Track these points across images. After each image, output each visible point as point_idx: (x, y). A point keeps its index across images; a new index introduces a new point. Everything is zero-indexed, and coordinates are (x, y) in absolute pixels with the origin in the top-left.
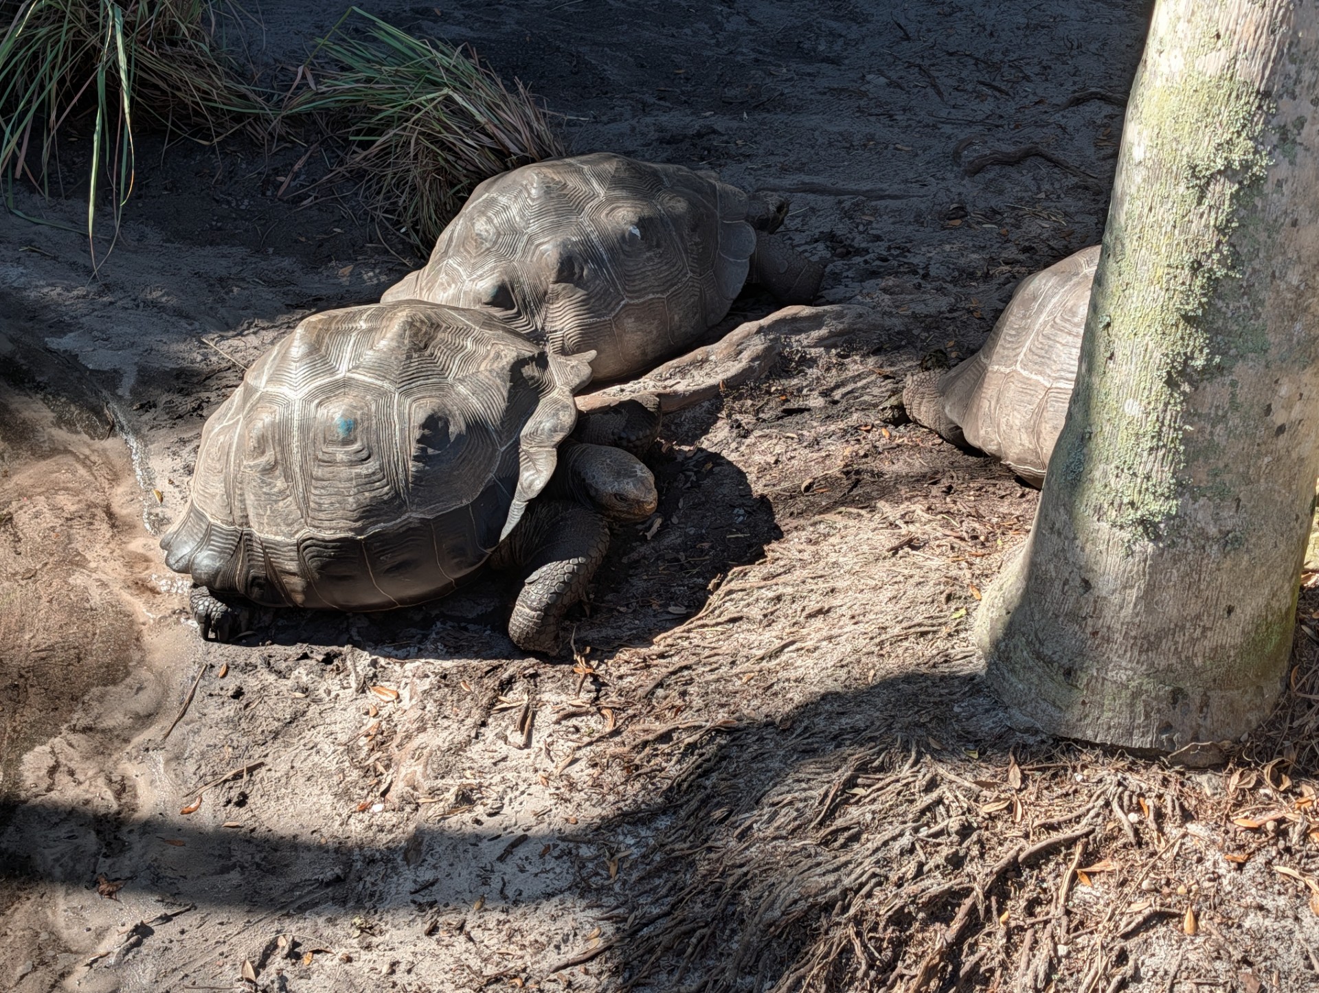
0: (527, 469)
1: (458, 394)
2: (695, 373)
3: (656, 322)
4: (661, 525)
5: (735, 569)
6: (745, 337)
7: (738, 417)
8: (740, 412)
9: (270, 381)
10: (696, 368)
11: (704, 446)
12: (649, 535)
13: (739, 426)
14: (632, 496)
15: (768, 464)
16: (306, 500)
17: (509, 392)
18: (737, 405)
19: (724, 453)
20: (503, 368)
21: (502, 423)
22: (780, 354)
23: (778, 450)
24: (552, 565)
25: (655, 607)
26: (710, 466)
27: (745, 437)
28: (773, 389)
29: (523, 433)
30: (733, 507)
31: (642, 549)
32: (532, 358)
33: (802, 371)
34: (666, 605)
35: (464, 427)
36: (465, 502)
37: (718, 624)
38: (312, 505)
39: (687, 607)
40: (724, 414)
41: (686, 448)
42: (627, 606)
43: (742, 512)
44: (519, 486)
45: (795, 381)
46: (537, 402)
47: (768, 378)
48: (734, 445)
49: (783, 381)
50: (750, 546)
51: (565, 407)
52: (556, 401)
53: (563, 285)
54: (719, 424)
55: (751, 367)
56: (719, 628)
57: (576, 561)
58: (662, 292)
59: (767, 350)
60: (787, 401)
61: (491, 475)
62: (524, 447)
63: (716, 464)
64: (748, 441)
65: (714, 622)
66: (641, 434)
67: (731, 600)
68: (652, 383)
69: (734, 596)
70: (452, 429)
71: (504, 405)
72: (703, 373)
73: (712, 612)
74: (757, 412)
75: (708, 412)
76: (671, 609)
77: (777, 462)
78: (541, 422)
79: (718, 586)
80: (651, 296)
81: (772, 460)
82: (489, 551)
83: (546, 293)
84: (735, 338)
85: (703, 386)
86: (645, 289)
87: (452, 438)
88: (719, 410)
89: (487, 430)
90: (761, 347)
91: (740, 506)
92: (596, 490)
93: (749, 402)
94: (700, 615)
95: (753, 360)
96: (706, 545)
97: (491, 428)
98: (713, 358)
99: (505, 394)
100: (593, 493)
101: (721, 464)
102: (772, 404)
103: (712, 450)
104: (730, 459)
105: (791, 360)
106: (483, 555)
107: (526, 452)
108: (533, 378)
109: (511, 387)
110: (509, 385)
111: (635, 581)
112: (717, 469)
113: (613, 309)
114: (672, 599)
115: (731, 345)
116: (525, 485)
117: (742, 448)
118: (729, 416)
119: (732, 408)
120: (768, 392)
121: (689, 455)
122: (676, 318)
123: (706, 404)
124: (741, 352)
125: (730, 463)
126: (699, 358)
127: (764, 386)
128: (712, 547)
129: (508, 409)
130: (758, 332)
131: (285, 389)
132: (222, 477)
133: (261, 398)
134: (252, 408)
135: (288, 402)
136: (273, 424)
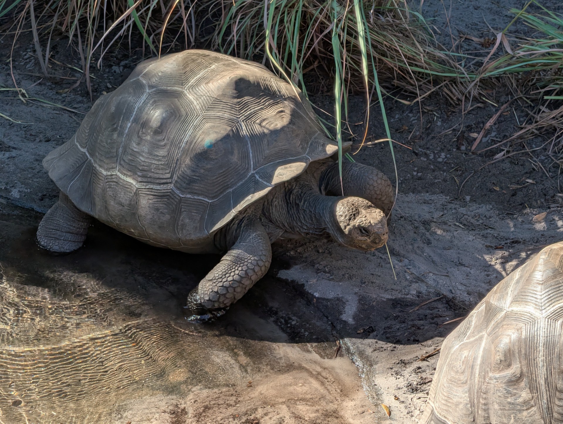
131: (530, 309)
132: (466, 387)
133: (506, 317)
134: (497, 326)
135: (533, 321)
136: (519, 340)
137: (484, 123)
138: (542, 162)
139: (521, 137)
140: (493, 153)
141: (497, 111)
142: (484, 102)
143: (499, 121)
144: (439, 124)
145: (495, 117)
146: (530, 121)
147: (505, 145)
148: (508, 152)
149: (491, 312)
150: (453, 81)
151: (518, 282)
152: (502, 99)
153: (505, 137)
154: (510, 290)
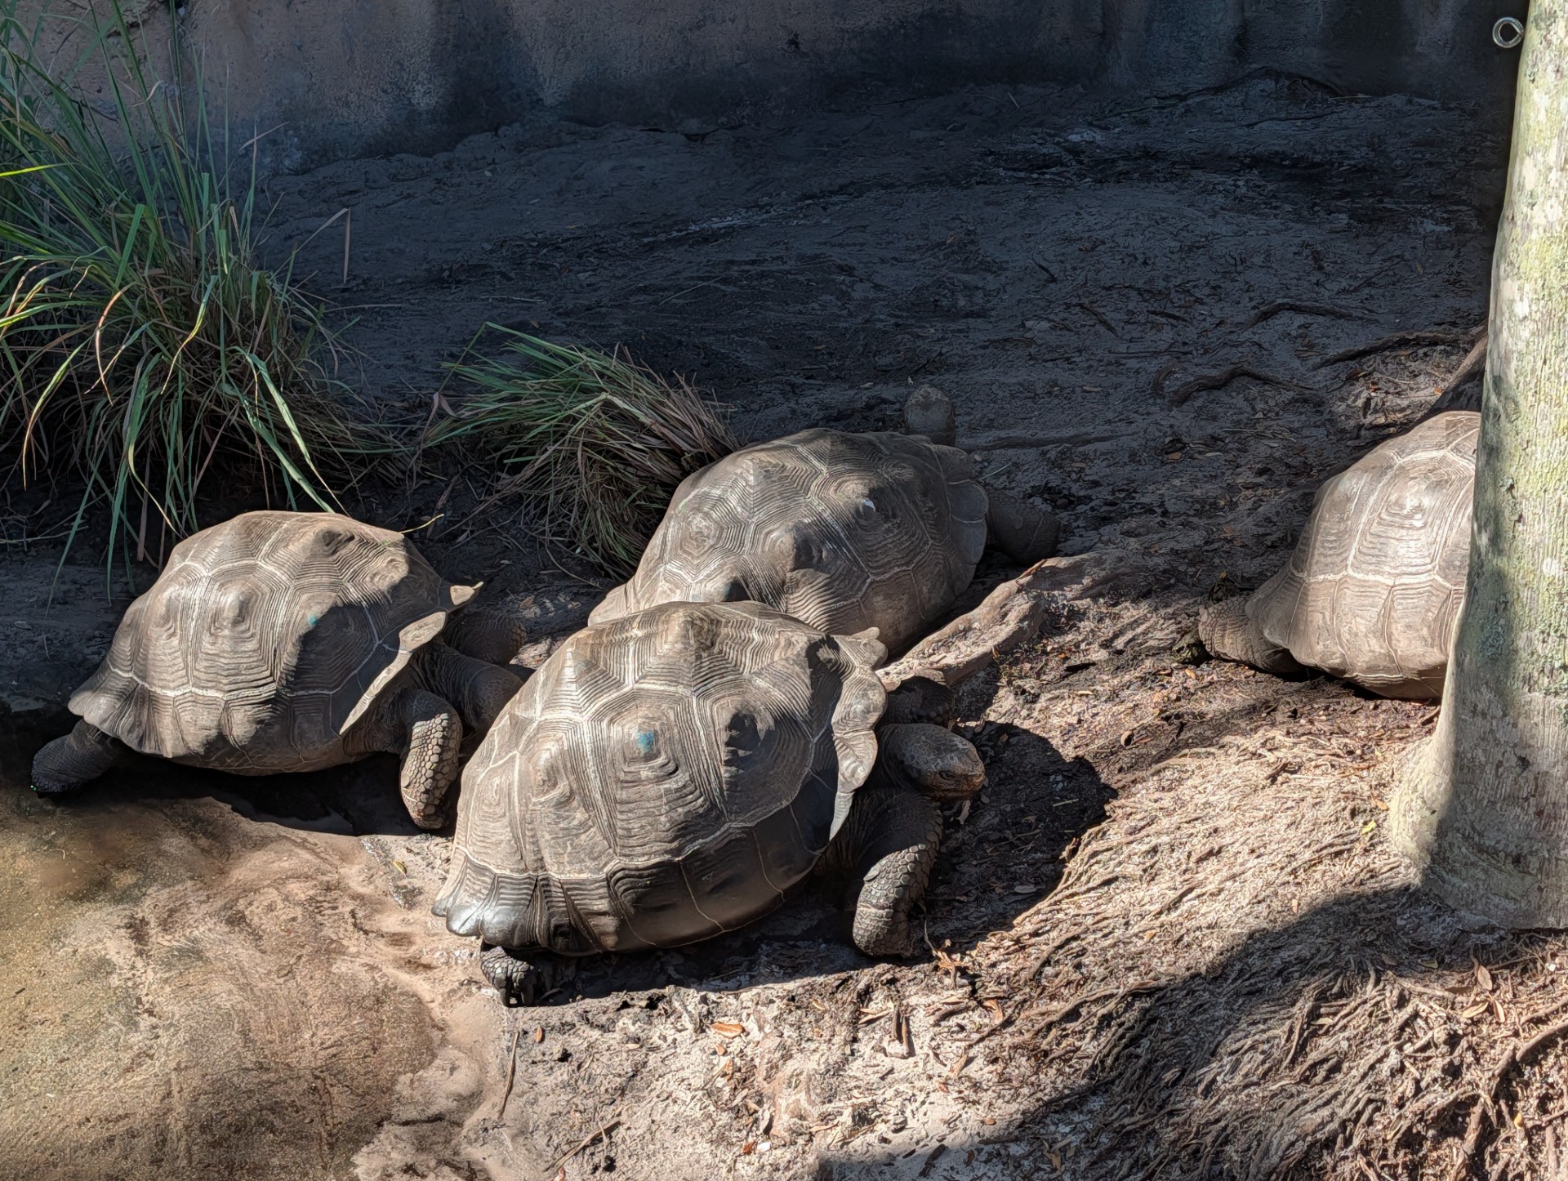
0: (845, 757)
1: (758, 688)
2: (960, 644)
3: (905, 597)
4: (971, 807)
5: (1089, 831)
6: (1007, 598)
7: (1019, 682)
8: (1021, 678)
9: (548, 706)
10: (957, 638)
11: (992, 718)
12: (962, 819)
13: (1024, 692)
14: (959, 772)
15: (1071, 725)
16: (612, 827)
17: (811, 678)
18: (1015, 671)
19: (1017, 722)
20: (799, 655)
21: (811, 712)
22: (1047, 611)
23: (1076, 708)
24: (891, 857)
25: (998, 890)
26: (1005, 738)
27: (1034, 702)
28: (1049, 649)
29: (833, 720)
30: (1048, 775)
31: (959, 835)
32: (822, 641)
33: (1074, 625)
34: (1011, 887)
35: (772, 723)
36: (785, 803)
37: (1089, 890)
38: (620, 832)
39: (1036, 884)
40: (1004, 681)
41: (972, 724)
42: (966, 894)
43: (1059, 778)
44: (840, 777)
45: (1069, 637)
46: (840, 684)
47: (1041, 637)
48: (1024, 713)
49: (1057, 639)
50: (1084, 811)
51: (872, 686)
52: (860, 681)
53: (802, 571)
54: (1001, 693)
55: (1021, 629)
56: (1092, 894)
57: (916, 848)
58: (907, 564)
59: (1032, 608)
60: (1066, 659)
61: (807, 770)
62: (837, 734)
63: (1011, 735)
64: (1038, 706)
65: (1084, 888)
66: (940, 708)
67: (1097, 862)
68: (916, 662)
69: (1099, 857)
70: (759, 726)
71: (808, 693)
72: (968, 642)
73: (1079, 879)
74: (1038, 675)
75: (986, 682)
76: (1018, 889)
77: (1080, 721)
78: (851, 705)
79: (1074, 852)
80: (897, 570)
81: (1074, 720)
82: (818, 853)
83: (784, 583)
84: (997, 601)
85: (975, 655)
86: (889, 562)
87: (762, 736)
88: (998, 678)
89: (796, 722)
90: (1026, 606)
91: (1055, 773)
92: (919, 771)
93: (1028, 666)
94: (1060, 887)
95: (1022, 621)
96: (1031, 819)
97: (799, 719)
98: (976, 625)
99: (808, 681)
100: (915, 774)
101: (1017, 734)
102: (1053, 664)
103: (1002, 721)
104: (1025, 727)
105: (1061, 616)
106: (811, 860)
107: (841, 739)
108: (830, 661)
109: (812, 673)
110: (808, 671)
111: (964, 868)
112: (1014, 740)
113: (860, 589)
114: (1014, 879)
115: (993, 608)
116: (847, 775)
117: (1035, 714)
118: (1009, 683)
119: (1011, 675)
120: (1045, 653)
121: (978, 730)
122: (925, 590)
123: (982, 674)
124: (1005, 615)
125: (1026, 732)
126: (961, 627)
127: (1039, 647)
128: (1039, 820)
129: (813, 696)
130: (1019, 591)
131: (567, 713)
132: (505, 821)
133: (540, 728)
134: (530, 741)
135: (575, 726)
136: (562, 752)
137: (435, 503)
138: (513, 537)
139: (482, 512)
140: (454, 536)
141: (447, 485)
142: (430, 478)
143: (450, 498)
144: (380, 511)
145: (447, 493)
146: (489, 493)
147: (466, 524)
148: (472, 532)
149: (518, 726)
150: (387, 457)
151: (545, 684)
152: (451, 470)
153: (464, 515)
154: (537, 696)
